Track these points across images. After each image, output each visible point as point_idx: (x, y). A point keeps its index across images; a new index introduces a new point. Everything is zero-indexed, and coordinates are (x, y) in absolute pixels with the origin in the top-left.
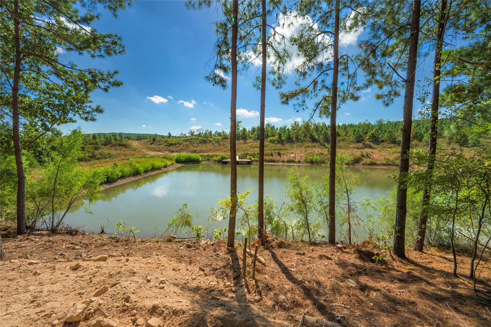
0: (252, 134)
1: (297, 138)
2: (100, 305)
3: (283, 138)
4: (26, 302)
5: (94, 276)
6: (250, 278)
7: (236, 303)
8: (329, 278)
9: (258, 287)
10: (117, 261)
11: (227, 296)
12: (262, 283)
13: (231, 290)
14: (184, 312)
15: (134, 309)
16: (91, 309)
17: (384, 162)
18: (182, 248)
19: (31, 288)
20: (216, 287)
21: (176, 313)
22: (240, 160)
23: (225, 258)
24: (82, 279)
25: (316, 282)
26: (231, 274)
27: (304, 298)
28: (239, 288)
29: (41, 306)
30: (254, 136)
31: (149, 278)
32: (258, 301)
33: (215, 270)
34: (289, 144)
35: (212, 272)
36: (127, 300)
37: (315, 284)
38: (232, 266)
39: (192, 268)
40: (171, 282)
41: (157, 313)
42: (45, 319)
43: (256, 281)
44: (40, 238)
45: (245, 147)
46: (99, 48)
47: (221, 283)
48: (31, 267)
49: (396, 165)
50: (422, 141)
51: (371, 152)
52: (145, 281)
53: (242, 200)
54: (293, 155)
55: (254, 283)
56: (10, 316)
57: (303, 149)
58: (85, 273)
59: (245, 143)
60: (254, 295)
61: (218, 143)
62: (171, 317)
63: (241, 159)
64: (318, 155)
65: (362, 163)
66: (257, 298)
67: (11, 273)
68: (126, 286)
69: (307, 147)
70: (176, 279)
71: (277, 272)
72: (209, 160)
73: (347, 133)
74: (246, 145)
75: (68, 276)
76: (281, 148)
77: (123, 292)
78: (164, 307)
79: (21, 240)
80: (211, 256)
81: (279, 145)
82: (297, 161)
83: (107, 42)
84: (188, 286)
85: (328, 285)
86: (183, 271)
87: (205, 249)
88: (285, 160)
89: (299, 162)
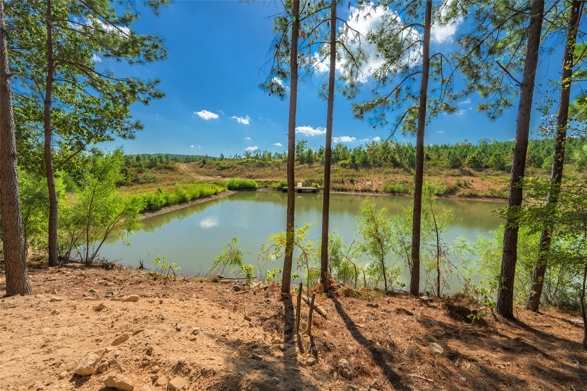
0: (319, 157)
1: (374, 162)
2: (116, 356)
3: (357, 162)
4: (36, 347)
5: (117, 320)
6: (304, 333)
7: (282, 366)
8: (408, 340)
9: (313, 345)
10: (150, 302)
11: (273, 355)
12: (319, 340)
13: (279, 348)
14: (214, 374)
15: (156, 365)
16: (105, 361)
17: (489, 194)
18: (228, 290)
19: (45, 330)
20: (261, 342)
21: (205, 373)
22: (304, 188)
23: (277, 306)
24: (103, 322)
25: (390, 344)
26: (282, 326)
27: (372, 364)
28: (290, 345)
29: (51, 352)
30: (321, 159)
31: (179, 326)
32: (311, 364)
33: (264, 319)
34: (364, 169)
35: (260, 323)
36: (149, 352)
37: (388, 346)
38: (285, 317)
39: (236, 316)
40: (206, 332)
41: (183, 371)
42: (53, 368)
43: (312, 338)
44: (72, 271)
45: (311, 173)
46: (138, 52)
47: (269, 336)
48: (51, 304)
49: (503, 198)
50: (541, 168)
51: (470, 181)
52: (175, 330)
53: (300, 236)
54: (369, 183)
55: (309, 341)
56: (14, 362)
57: (382, 176)
58: (108, 316)
59: (310, 168)
60: (308, 355)
61: (278, 167)
62: (199, 377)
63: (305, 186)
64: (401, 183)
65: (458, 194)
66: (311, 360)
67: (28, 310)
68: (149, 334)
69: (387, 173)
70: (213, 329)
71: (341, 328)
72: (266, 187)
73: (439, 156)
74: (312, 169)
75: (88, 318)
76: (355, 173)
77: (145, 343)
78: (192, 365)
79: (52, 273)
80: (260, 303)
81: (352, 170)
82: (374, 190)
83: (147, 46)
84: (226, 339)
85: (406, 348)
86: (225, 318)
87: (255, 293)
88: (359, 189)
89: (377, 191)
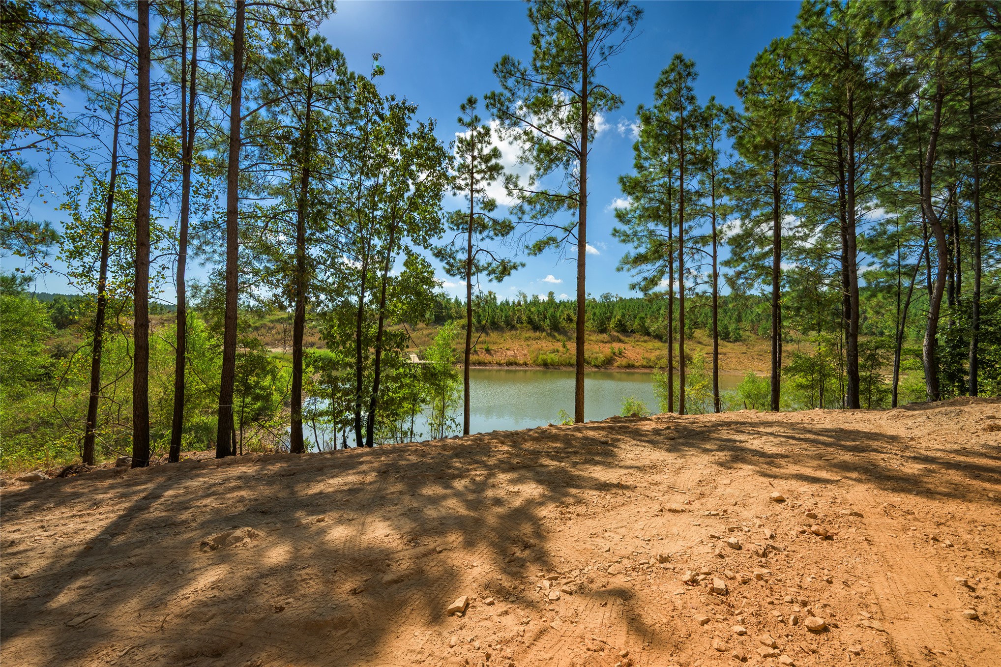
1: (507, 323)
3: (484, 322)
17: (645, 363)
34: (496, 332)
51: (623, 348)
57: (523, 343)
64: (551, 352)
65: (616, 364)
76: (487, 339)
81: (481, 334)
82: (521, 362)
88: (502, 362)
89: (526, 364)
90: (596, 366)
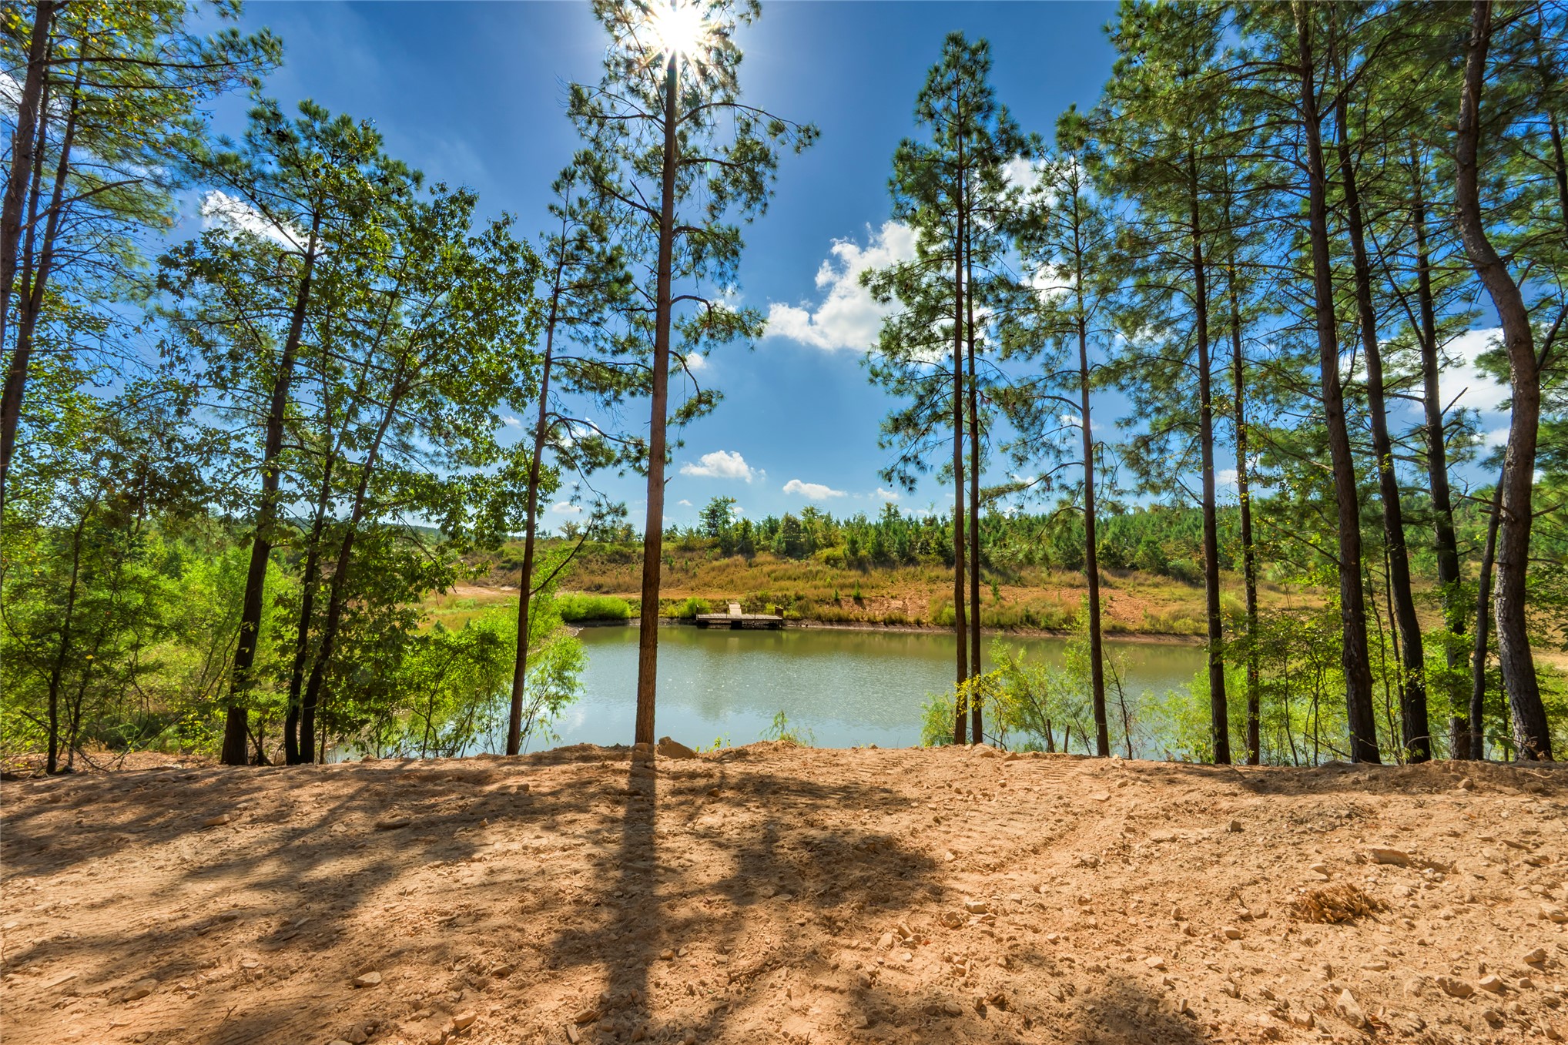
0: (767, 538)
1: (903, 553)
3: (863, 553)
17: (1147, 626)
22: (747, 616)
30: (774, 544)
34: (880, 570)
45: (754, 578)
50: (1232, 569)
51: (1107, 598)
54: (898, 603)
57: (923, 587)
59: (750, 566)
63: (749, 612)
69: (933, 580)
74: (754, 571)
76: (861, 581)
81: (853, 573)
82: (911, 619)
88: (878, 619)
89: (919, 623)
90: (1049, 629)
